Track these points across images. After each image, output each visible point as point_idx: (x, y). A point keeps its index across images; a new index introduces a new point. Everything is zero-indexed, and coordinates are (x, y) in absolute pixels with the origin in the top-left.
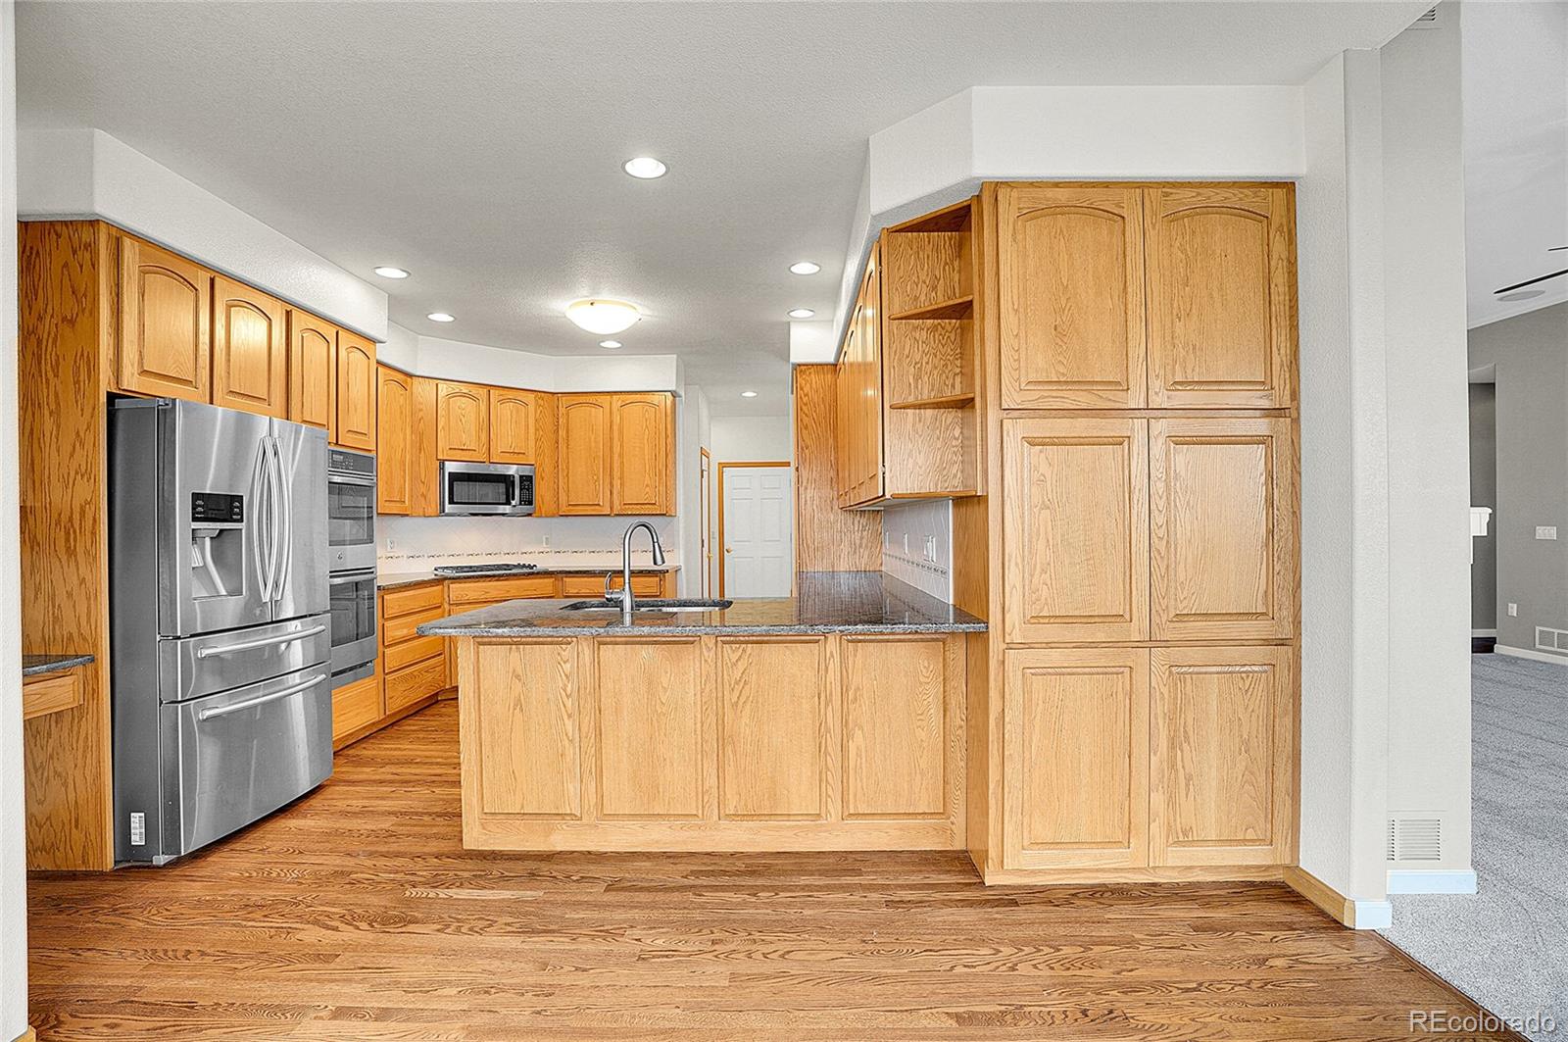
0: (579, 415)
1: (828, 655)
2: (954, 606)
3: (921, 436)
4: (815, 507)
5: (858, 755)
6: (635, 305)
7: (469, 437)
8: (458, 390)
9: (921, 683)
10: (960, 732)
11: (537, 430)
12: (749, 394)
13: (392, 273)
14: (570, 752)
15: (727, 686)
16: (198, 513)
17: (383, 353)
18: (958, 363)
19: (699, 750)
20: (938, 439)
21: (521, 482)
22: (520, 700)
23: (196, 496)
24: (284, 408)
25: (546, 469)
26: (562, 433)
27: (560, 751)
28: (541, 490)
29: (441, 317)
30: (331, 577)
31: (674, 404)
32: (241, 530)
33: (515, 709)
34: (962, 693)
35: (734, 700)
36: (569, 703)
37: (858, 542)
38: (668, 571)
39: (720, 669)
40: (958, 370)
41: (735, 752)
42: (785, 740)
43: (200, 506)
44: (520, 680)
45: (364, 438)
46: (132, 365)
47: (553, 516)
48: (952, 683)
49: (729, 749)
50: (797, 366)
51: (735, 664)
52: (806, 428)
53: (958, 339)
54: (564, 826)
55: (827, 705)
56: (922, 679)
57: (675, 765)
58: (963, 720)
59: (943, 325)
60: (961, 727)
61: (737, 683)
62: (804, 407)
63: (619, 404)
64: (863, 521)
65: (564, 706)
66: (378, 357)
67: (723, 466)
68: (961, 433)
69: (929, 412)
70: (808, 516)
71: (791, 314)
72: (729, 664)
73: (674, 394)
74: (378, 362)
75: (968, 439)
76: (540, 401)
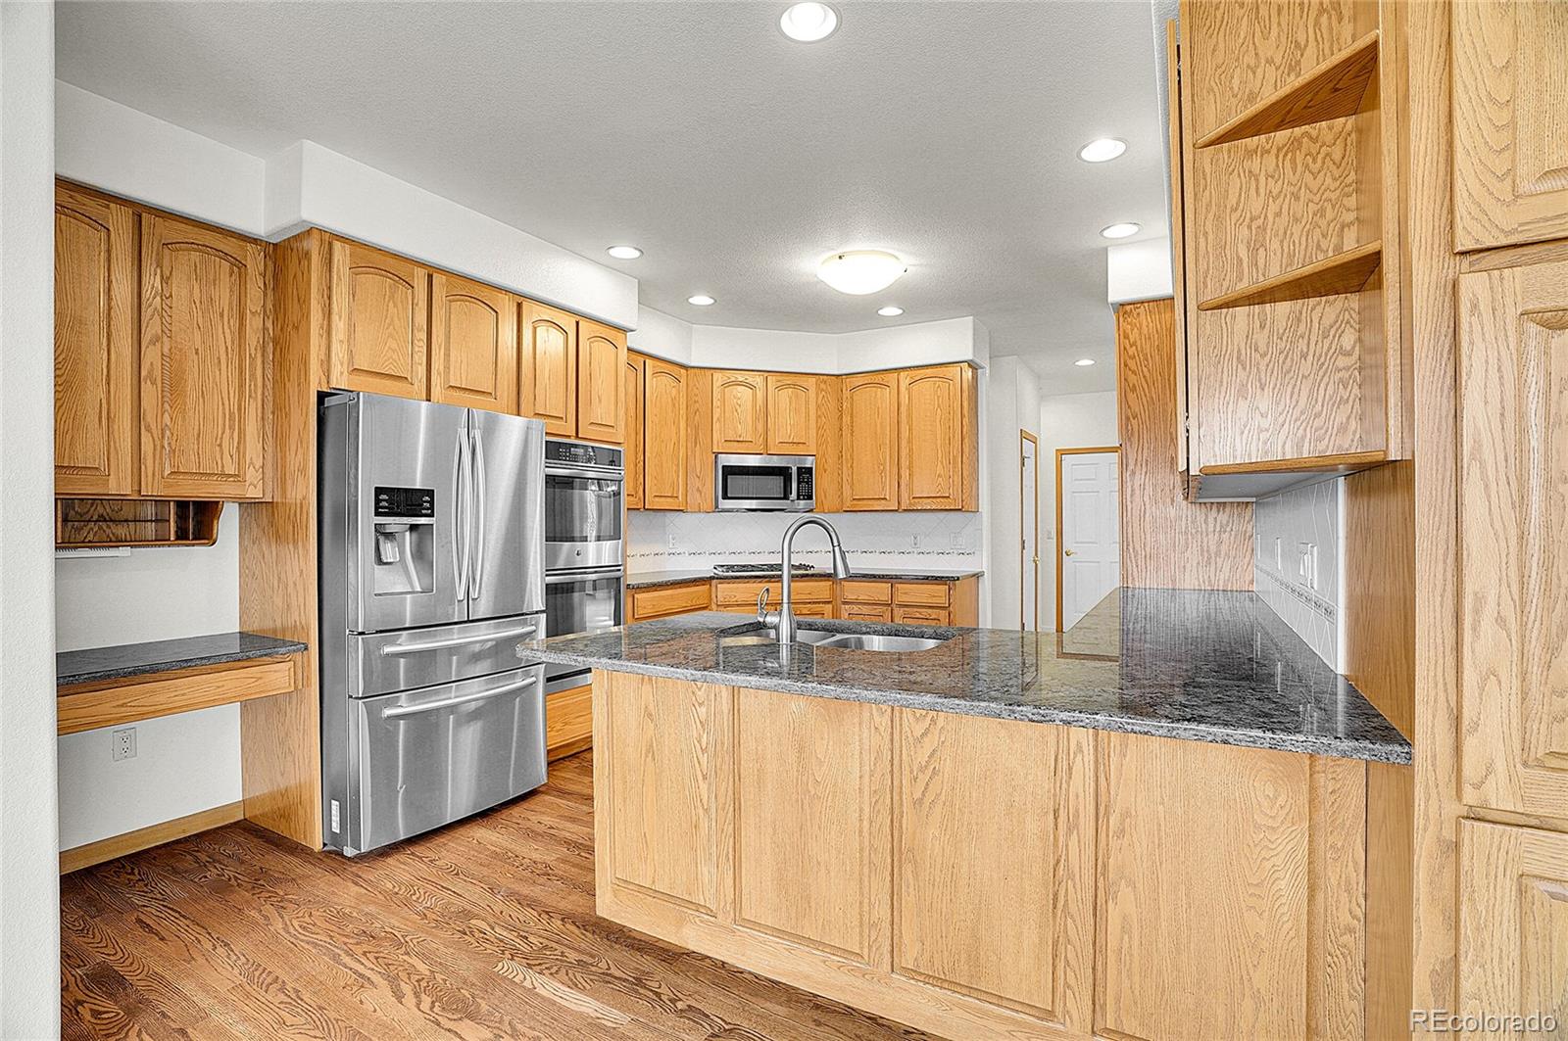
0: (863, 397)
1: (1073, 747)
2: (1346, 678)
3: (1263, 356)
4: (1146, 499)
5: (1125, 929)
6: (896, 254)
7: (744, 429)
8: (733, 379)
9: (1257, 827)
10: (1347, 939)
11: (818, 417)
12: (1085, 362)
13: (625, 252)
14: (704, 824)
15: (906, 772)
16: (382, 508)
17: (634, 341)
18: (1352, 202)
19: (866, 861)
20: (1304, 356)
21: (799, 475)
22: (651, 746)
23: (379, 491)
24: (515, 402)
25: (830, 461)
26: (846, 419)
27: (694, 822)
28: (821, 483)
29: (701, 300)
30: (547, 575)
31: (975, 378)
32: (432, 525)
33: (647, 756)
34: (1356, 863)
35: (918, 795)
36: (704, 760)
37: (1213, 548)
38: (958, 579)
39: (897, 745)
40: (1351, 216)
41: (916, 876)
42: (995, 876)
43: (383, 500)
44: (652, 721)
45: (611, 430)
46: (342, 365)
47: (838, 512)
48: (1331, 840)
49: (908, 869)
50: (1121, 306)
51: (919, 740)
52: (1134, 389)
53: (1352, 151)
54: (697, 919)
55: (1069, 831)
56: (1260, 819)
57: (832, 874)
58: (1354, 917)
59: (1314, 133)
60: (1351, 930)
61: (923, 769)
62: (1130, 362)
63: (908, 381)
64: (1223, 517)
65: (699, 762)
66: (629, 345)
67: (1061, 453)
68: (1360, 340)
69: (1283, 308)
70: (1136, 513)
71: (1106, 233)
72: (911, 739)
73: (973, 366)
74: (629, 349)
75: (1373, 351)
76: (823, 386)
